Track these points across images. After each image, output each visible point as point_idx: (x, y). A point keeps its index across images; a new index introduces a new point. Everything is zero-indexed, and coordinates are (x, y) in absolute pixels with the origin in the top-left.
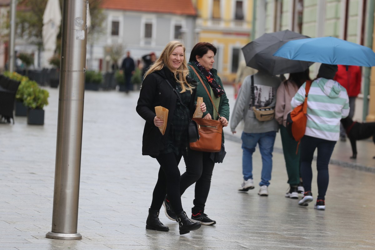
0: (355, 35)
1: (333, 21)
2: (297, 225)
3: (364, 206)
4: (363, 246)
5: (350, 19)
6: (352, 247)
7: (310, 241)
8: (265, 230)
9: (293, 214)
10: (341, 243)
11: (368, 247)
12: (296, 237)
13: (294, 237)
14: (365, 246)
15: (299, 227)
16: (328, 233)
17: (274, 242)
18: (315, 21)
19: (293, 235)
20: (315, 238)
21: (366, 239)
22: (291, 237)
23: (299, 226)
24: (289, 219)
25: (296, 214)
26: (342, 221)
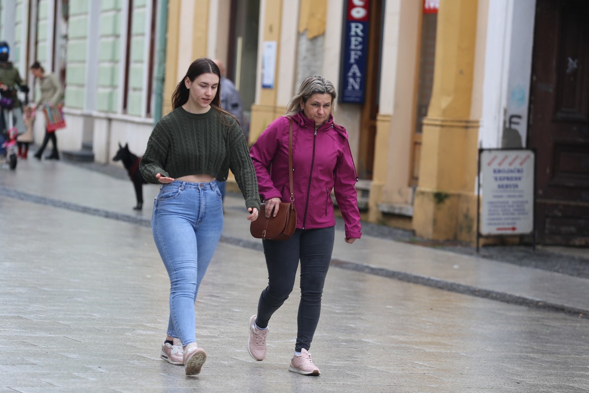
0: (143, 35)
1: (111, 14)
2: (51, 304)
3: (149, 276)
4: (142, 332)
5: (136, 12)
6: (127, 334)
7: (68, 327)
8: (3, 313)
9: (46, 289)
10: (112, 328)
11: (149, 333)
12: (48, 321)
13: (45, 321)
14: (145, 333)
15: (54, 308)
16: (95, 315)
17: (16, 329)
18: (86, 13)
19: (44, 319)
20: (76, 322)
21: (148, 323)
22: (41, 322)
23: (54, 306)
24: (41, 296)
25: (50, 289)
26: (116, 298)
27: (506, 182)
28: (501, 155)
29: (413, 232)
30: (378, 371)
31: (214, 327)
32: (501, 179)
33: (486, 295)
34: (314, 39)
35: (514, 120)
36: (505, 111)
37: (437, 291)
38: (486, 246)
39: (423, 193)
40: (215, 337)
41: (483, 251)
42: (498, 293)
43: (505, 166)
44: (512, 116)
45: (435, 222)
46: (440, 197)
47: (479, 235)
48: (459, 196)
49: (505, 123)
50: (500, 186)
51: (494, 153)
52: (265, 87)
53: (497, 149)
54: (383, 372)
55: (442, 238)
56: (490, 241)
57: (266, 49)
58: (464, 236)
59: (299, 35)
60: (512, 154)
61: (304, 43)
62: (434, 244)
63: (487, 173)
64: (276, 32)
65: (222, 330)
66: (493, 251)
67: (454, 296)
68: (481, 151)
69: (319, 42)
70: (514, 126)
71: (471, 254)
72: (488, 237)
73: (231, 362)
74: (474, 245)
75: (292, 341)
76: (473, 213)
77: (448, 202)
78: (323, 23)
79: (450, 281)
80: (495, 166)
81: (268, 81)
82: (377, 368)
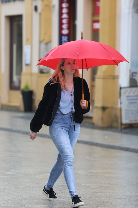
27: (132, 101)
28: (129, 90)
29: (93, 124)
30: (86, 186)
31: (14, 170)
32: (130, 100)
33: (127, 149)
34: (47, 44)
35: (134, 74)
36: (130, 71)
37: (106, 149)
38: (125, 128)
39: (97, 107)
40: (15, 175)
41: (124, 131)
42: (132, 149)
43: (131, 94)
44: (133, 73)
45: (102, 119)
46: (104, 109)
47: (122, 124)
48: (112, 108)
49: (130, 76)
50: (130, 103)
51: (126, 89)
52: (27, 65)
53: (127, 87)
54: (89, 186)
55: (105, 125)
56: (126, 126)
57: (26, 49)
58: (115, 125)
59: (40, 42)
60: (134, 89)
61: (43, 46)
62: (102, 128)
63: (124, 97)
64: (30, 41)
65: (18, 171)
66: (128, 130)
67: (113, 151)
68: (121, 88)
69: (49, 45)
70: (134, 77)
71: (118, 132)
72: (126, 124)
73: (23, 186)
74: (119, 128)
75: (48, 175)
76: (118, 114)
77: (107, 111)
78: (50, 36)
79: (111, 144)
80: (127, 94)
81: (28, 62)
82: (86, 185)
